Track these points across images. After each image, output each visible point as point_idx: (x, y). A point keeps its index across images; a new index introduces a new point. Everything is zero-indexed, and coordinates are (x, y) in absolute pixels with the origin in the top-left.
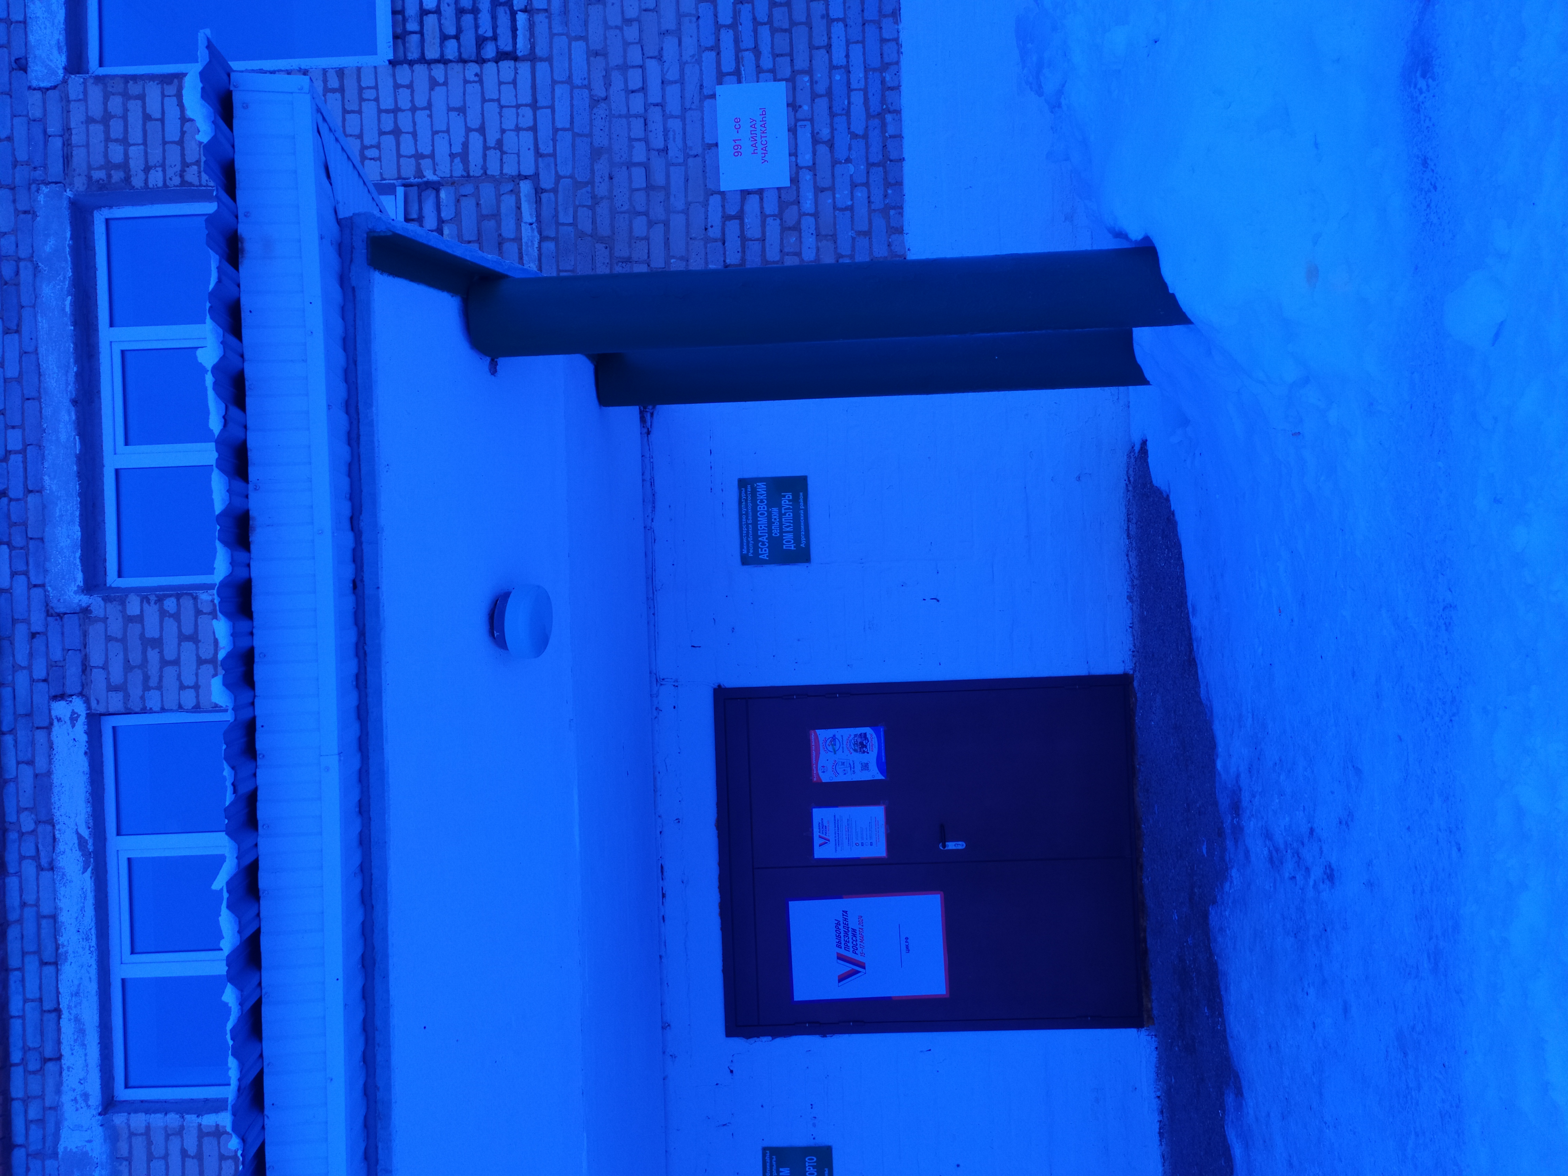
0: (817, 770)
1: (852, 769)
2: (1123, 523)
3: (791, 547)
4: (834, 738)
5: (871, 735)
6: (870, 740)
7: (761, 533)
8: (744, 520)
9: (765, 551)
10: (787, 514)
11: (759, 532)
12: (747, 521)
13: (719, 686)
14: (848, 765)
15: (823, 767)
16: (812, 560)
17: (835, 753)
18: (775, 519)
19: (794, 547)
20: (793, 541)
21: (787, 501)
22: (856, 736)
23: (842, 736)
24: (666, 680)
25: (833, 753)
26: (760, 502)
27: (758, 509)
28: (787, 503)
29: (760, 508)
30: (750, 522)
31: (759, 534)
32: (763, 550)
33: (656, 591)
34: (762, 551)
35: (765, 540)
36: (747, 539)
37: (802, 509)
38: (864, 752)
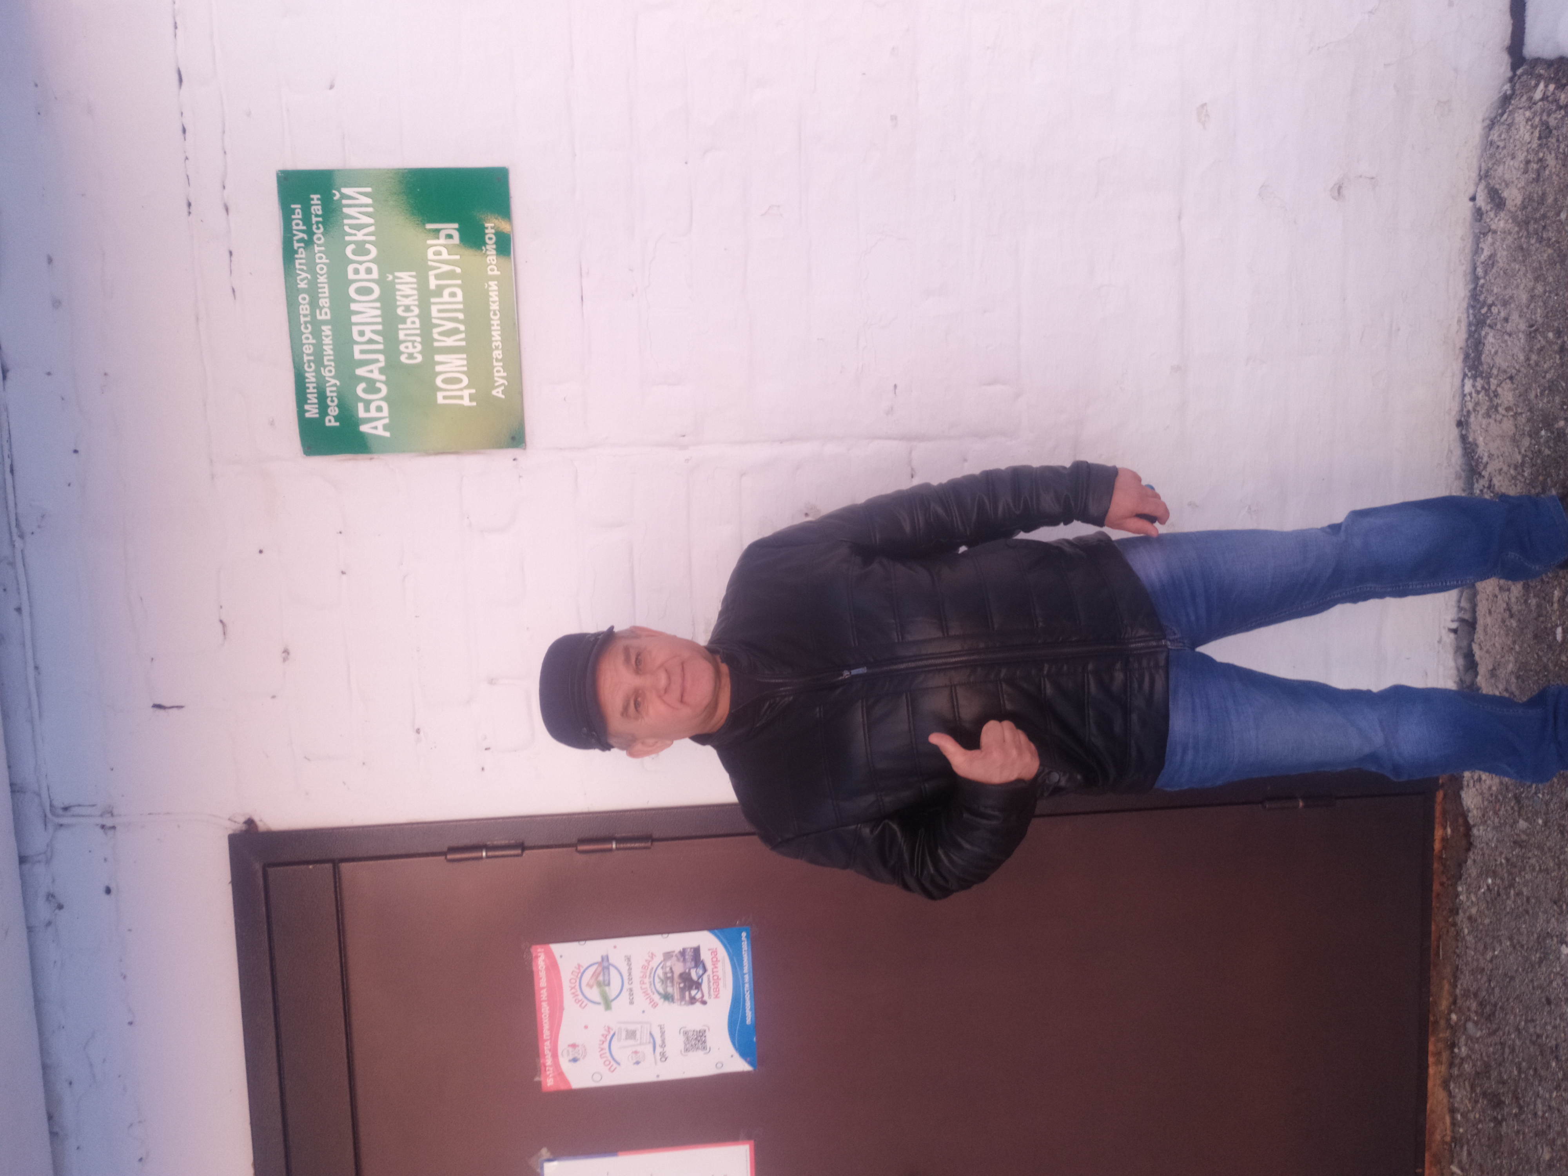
0: (555, 1055)
1: (659, 1050)
3: (461, 397)
4: (604, 964)
5: (714, 952)
6: (709, 966)
7: (362, 352)
8: (304, 309)
9: (379, 409)
10: (446, 292)
11: (357, 349)
12: (313, 314)
13: (250, 823)
14: (646, 1038)
15: (574, 1046)
16: (528, 438)
17: (608, 1007)
18: (408, 309)
19: (472, 398)
20: (466, 381)
21: (444, 251)
22: (668, 955)
23: (628, 959)
24: (76, 810)
25: (602, 1008)
26: (354, 252)
27: (351, 276)
28: (445, 255)
29: (356, 272)
30: (325, 315)
31: (357, 356)
32: (373, 406)
33: (22, 536)
34: (367, 410)
35: (376, 375)
36: (317, 371)
37: (493, 278)
38: (693, 1000)
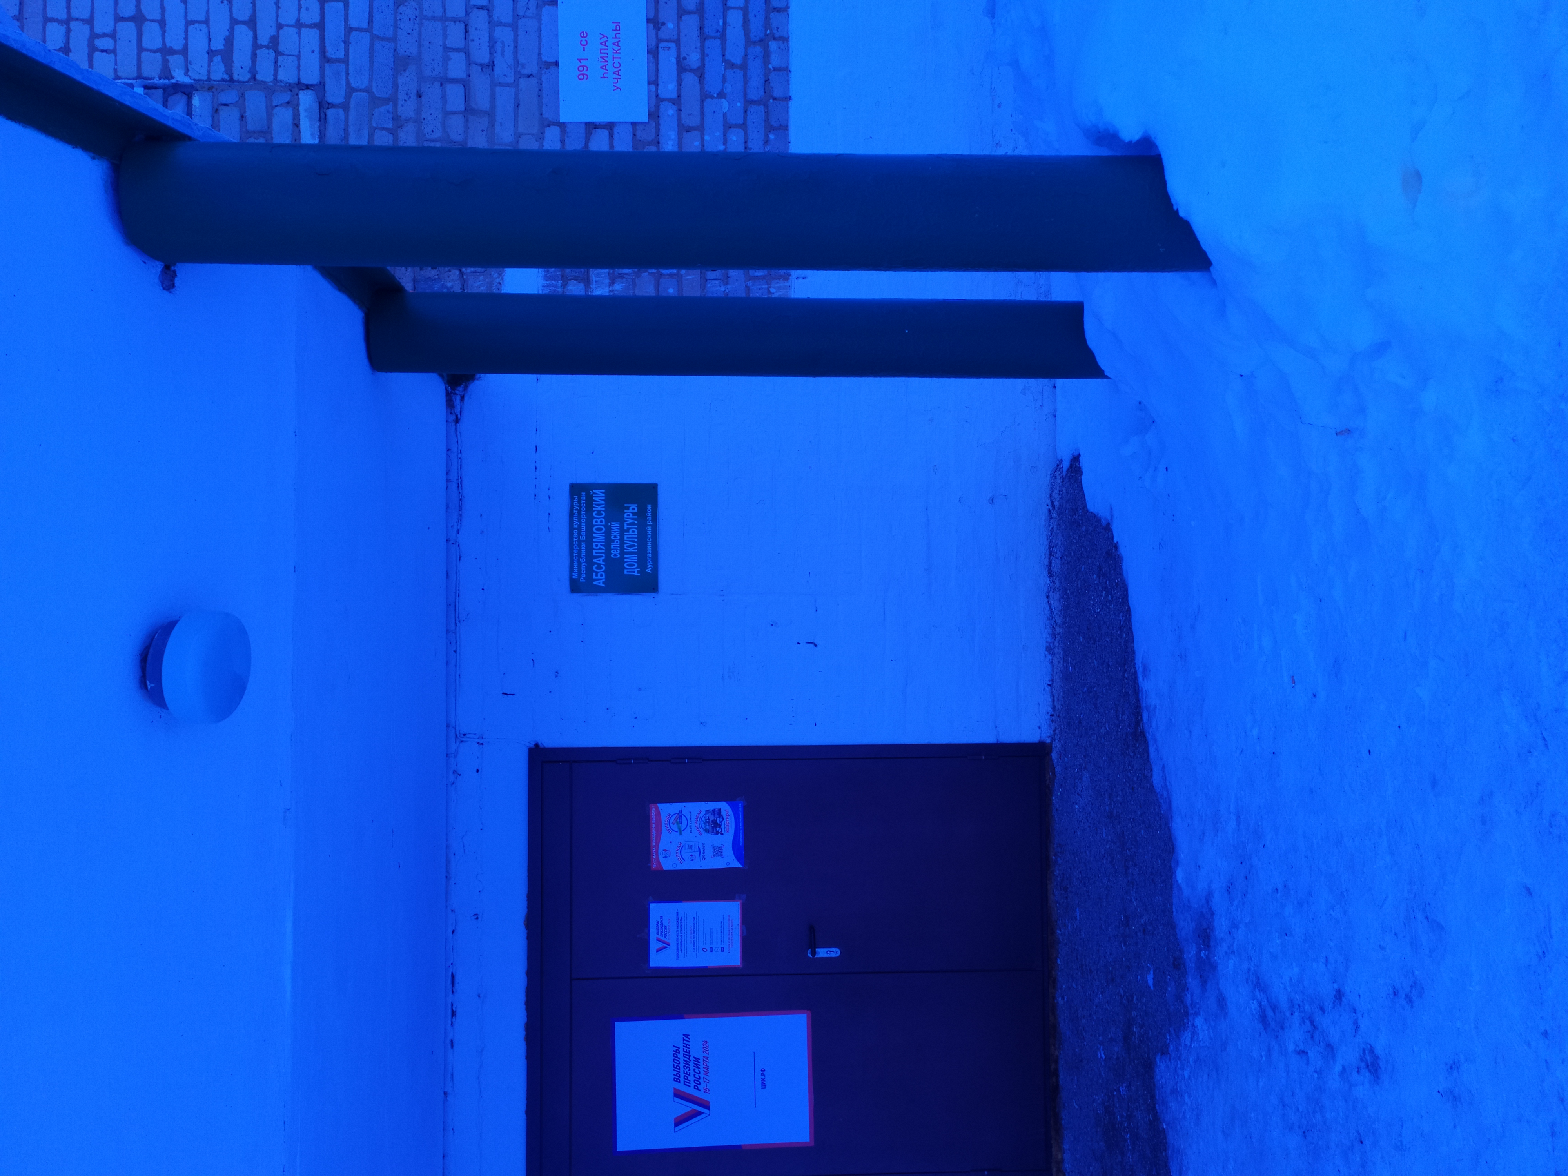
0: (657, 854)
1: (702, 855)
2: (1043, 557)
3: (634, 572)
4: (680, 815)
5: (728, 811)
6: (725, 818)
7: (596, 553)
8: (576, 536)
9: (601, 575)
10: (631, 530)
11: (594, 551)
12: (579, 538)
13: (537, 745)
14: (697, 849)
15: (665, 850)
16: (659, 590)
17: (681, 834)
18: (615, 537)
19: (638, 572)
20: (636, 565)
21: (631, 514)
22: (707, 812)
23: (690, 812)
24: (468, 736)
25: (678, 833)
26: (596, 514)
27: (594, 523)
28: (631, 516)
29: (597, 522)
30: (583, 538)
31: (594, 554)
32: (599, 574)
33: (459, 621)
34: (597, 576)
35: (601, 562)
36: (578, 560)
37: (650, 525)
38: (717, 833)
